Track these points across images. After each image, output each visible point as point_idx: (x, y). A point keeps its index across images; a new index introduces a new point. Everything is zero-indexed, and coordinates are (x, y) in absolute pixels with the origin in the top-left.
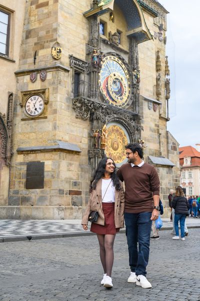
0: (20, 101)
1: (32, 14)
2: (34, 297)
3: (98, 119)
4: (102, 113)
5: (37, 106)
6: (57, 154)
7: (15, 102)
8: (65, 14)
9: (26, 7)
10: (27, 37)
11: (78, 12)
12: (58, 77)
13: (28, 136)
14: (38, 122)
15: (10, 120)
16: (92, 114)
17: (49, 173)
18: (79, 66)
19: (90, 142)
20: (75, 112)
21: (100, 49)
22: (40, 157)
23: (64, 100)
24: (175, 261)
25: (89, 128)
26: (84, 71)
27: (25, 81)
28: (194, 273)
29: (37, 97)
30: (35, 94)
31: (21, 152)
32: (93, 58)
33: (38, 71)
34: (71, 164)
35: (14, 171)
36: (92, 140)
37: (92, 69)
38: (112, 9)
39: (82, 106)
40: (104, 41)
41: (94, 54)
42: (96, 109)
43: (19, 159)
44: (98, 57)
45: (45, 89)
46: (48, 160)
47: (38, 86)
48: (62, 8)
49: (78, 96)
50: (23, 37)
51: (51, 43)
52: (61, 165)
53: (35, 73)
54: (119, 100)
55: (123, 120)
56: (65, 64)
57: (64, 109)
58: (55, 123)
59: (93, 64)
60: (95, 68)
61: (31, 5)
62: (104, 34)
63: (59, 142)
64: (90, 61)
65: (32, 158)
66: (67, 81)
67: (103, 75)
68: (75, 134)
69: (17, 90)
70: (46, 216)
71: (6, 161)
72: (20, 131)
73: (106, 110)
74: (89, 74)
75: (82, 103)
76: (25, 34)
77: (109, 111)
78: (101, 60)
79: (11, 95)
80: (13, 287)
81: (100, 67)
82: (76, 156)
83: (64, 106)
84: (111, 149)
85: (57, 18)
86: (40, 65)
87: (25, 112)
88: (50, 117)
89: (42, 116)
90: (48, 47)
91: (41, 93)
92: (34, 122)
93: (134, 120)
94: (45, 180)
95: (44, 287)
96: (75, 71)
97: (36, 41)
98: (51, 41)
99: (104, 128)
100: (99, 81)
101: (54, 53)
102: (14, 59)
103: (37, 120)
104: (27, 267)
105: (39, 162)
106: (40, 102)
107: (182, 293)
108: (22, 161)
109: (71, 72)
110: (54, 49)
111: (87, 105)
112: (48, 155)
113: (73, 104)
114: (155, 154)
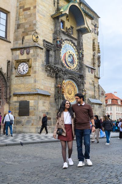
0: (14, 65)
1: (20, 14)
2: (25, 176)
3: (60, 77)
4: (62, 73)
5: (25, 69)
6: (36, 97)
7: (11, 66)
8: (41, 16)
9: (17, 10)
10: (18, 28)
11: (48, 14)
12: (37, 52)
13: (19, 86)
14: (25, 78)
15: (8, 76)
16: (57, 74)
17: (32, 107)
18: (49, 46)
19: (56, 90)
20: (47, 73)
21: (61, 36)
22: (27, 98)
23: (40, 66)
24: (103, 155)
25: (55, 82)
26: (52, 49)
27: (17, 54)
28: (113, 162)
29: (24, 63)
31: (15, 95)
32: (57, 41)
33: (25, 48)
34: (45, 103)
36: (57, 89)
37: (57, 48)
38: (68, 14)
39: (51, 70)
40: (63, 32)
41: (58, 40)
42: (59, 71)
43: (15, 99)
44: (60, 41)
45: (29, 59)
46: (31, 100)
47: (25, 57)
48: (38, 12)
49: (48, 63)
50: (15, 28)
51: (32, 32)
52: (39, 103)
53: (23, 49)
54: (72, 66)
55: (74, 78)
56: (41, 45)
57: (40, 71)
58: (35, 79)
59: (57, 45)
60: (58, 48)
61: (20, 9)
62: (63, 28)
63: (38, 90)
64: (55, 43)
65: (22, 98)
66: (42, 54)
67: (63, 52)
68: (47, 85)
69: (13, 59)
70: (31, 131)
71: (7, 100)
72: (15, 83)
73: (65, 72)
74: (55, 51)
75: (51, 68)
76: (16, 26)
77: (66, 73)
78: (61, 43)
79: (9, 62)
80: (13, 171)
81: (61, 47)
82: (48, 98)
83: (40, 69)
84: (68, 94)
85: (35, 18)
86: (26, 44)
87: (17, 72)
88: (32, 75)
89: (27, 75)
90: (31, 34)
91: (27, 61)
92: (23, 78)
93: (80, 78)
94: (30, 111)
95: (31, 171)
96: (47, 49)
97: (23, 31)
99: (63, 82)
100: (61, 55)
101: (34, 38)
102: (10, 41)
103: (25, 77)
104: (21, 160)
105: (26, 101)
106: (26, 66)
107: (107, 172)
108: (16, 100)
109: (44, 49)
110: (34, 35)
111: (54, 69)
112: (31, 97)
113: (46, 68)
114: (92, 97)
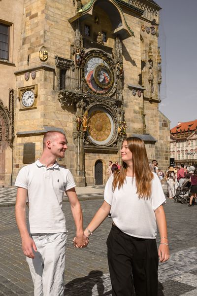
0: (18, 95)
1: (27, 24)
8: (51, 22)
9: (23, 19)
10: (23, 44)
11: (63, 19)
12: (44, 75)
13: (24, 123)
16: (75, 103)
17: (39, 152)
18: (65, 64)
20: (60, 102)
23: (50, 94)
26: (69, 68)
27: (21, 80)
29: (29, 92)
30: (28, 90)
32: (76, 56)
33: (30, 71)
35: (15, 150)
38: (92, 14)
39: (64, 98)
41: (77, 54)
42: (78, 98)
45: (35, 86)
46: (37, 141)
47: (30, 83)
48: (48, 18)
50: (20, 44)
53: (28, 72)
56: (51, 64)
57: (50, 101)
58: (42, 113)
59: (76, 61)
61: (26, 17)
66: (52, 77)
68: (61, 120)
69: (16, 87)
71: (9, 143)
72: (19, 119)
74: (74, 70)
75: (64, 95)
76: (22, 41)
79: (12, 91)
83: (50, 98)
86: (32, 65)
87: (22, 104)
88: (39, 107)
89: (33, 107)
90: (37, 51)
91: (32, 88)
94: (36, 156)
97: (29, 47)
98: (39, 46)
101: (41, 56)
102: (14, 63)
105: (32, 143)
106: (31, 96)
108: (20, 142)
110: (41, 52)
111: (69, 97)
112: (37, 138)
113: (58, 96)
114: (139, 132)
